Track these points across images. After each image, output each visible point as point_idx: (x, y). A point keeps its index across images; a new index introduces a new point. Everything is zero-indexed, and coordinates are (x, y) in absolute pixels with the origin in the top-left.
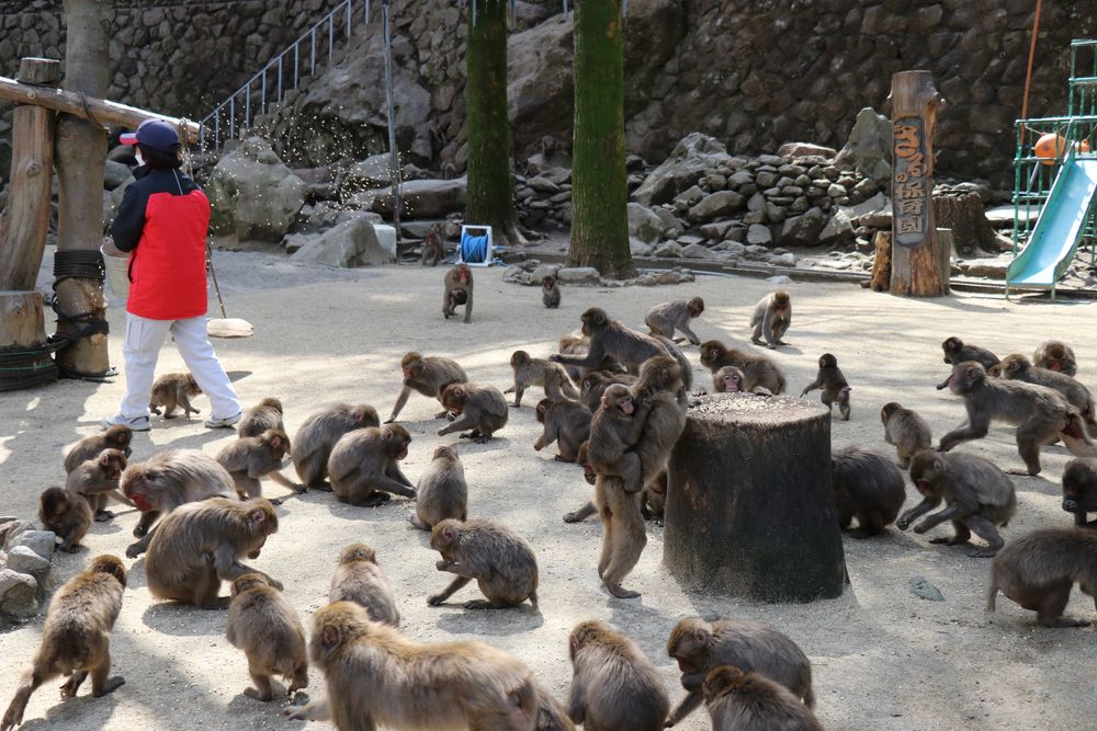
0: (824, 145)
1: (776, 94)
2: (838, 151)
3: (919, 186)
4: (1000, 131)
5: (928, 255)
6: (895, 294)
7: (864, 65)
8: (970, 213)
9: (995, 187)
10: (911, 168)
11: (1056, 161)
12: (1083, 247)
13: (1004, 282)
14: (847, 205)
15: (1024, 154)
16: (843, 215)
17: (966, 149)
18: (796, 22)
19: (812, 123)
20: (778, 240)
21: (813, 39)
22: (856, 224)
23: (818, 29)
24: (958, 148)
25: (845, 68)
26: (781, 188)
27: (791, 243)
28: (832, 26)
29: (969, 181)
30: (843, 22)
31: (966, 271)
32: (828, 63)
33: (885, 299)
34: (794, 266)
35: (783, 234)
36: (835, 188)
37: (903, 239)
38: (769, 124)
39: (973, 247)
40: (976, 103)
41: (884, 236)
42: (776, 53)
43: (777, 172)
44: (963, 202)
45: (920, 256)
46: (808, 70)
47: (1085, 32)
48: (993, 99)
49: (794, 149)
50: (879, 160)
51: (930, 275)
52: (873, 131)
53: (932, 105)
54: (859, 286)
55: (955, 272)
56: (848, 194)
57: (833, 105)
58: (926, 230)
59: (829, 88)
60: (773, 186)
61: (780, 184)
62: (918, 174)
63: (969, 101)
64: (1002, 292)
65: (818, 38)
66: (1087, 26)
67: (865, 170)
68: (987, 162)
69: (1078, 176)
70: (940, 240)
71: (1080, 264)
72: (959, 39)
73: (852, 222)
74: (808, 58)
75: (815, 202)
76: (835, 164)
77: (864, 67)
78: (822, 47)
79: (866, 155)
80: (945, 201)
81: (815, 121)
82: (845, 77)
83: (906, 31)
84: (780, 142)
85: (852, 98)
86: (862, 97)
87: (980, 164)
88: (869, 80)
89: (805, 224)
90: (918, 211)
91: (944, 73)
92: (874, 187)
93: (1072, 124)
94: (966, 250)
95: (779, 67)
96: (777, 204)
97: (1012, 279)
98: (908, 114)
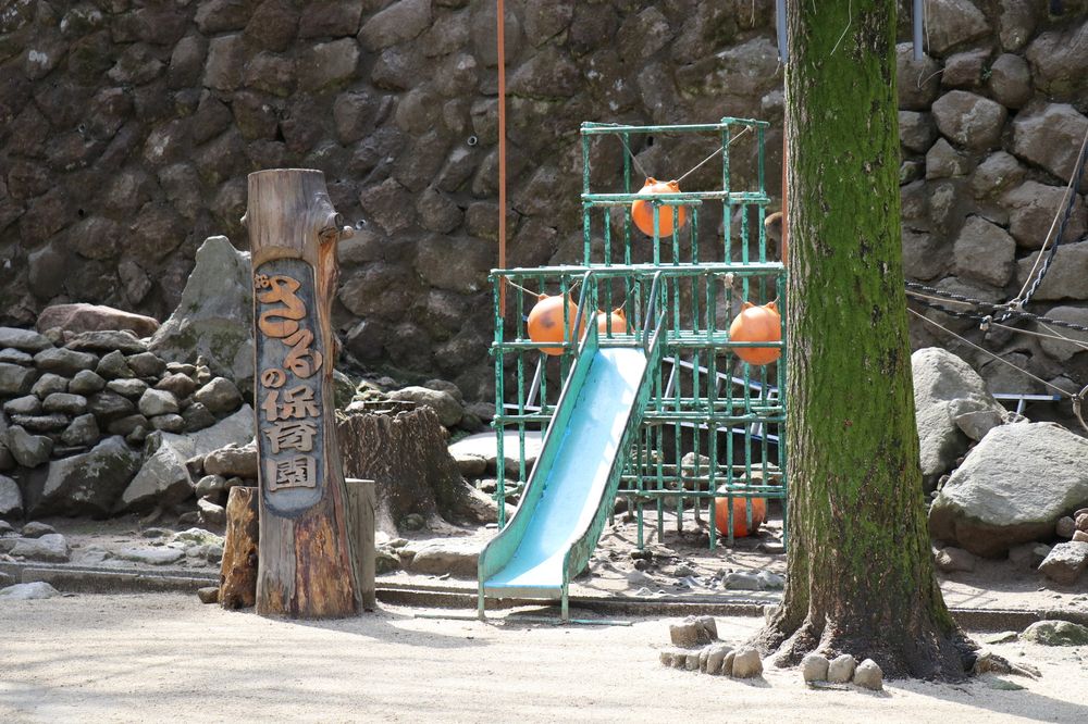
0: (136, 308)
1: (33, 201)
2: (162, 321)
3: (308, 395)
4: (473, 288)
5: (328, 533)
6: (265, 613)
7: (213, 150)
8: (419, 446)
9: (469, 395)
10: (291, 358)
11: (566, 349)
12: (626, 514)
13: (473, 585)
14: (177, 430)
15: (510, 334)
16: (172, 453)
17: (414, 321)
18: (72, 57)
19: (111, 262)
20: (34, 506)
21: (107, 93)
22: (198, 470)
23: (116, 72)
24: (396, 318)
25: (174, 155)
26: (41, 398)
27: (62, 511)
28: (145, 68)
29: (420, 383)
30: (167, 62)
31: (410, 564)
32: (140, 143)
33: (248, 624)
34: (65, 560)
35: (46, 493)
36: (156, 398)
37: (280, 501)
38: (20, 262)
39: (426, 514)
40: (429, 231)
41: (242, 495)
42: (31, 117)
43: (33, 364)
44: (405, 426)
45: (313, 536)
46: (102, 153)
47: (614, 106)
48: (458, 226)
49: (70, 317)
50: (243, 340)
51: (334, 573)
52: (229, 281)
53: (327, 236)
54: (196, 599)
55: (387, 566)
56: (182, 410)
57: (151, 228)
58: (324, 482)
59: (144, 193)
60: (24, 392)
61: (38, 387)
62: (304, 371)
63: (415, 227)
64: (473, 604)
65: (119, 91)
66: (615, 96)
67: (215, 361)
68: (452, 347)
69: (606, 376)
70: (353, 501)
71: (620, 546)
72: (391, 107)
73: (189, 466)
74: (96, 131)
75: (113, 426)
76: (154, 349)
77: (212, 154)
78: (127, 111)
79: (219, 330)
80: (369, 424)
81: (117, 258)
82: (176, 171)
83: (291, 87)
84: (43, 301)
85: (190, 214)
86: (212, 214)
87: (441, 351)
88: (225, 179)
89: (93, 471)
90: (306, 445)
91: (368, 171)
92: (232, 394)
93: (590, 280)
94: (410, 521)
95: (38, 147)
96: (31, 429)
97: (489, 578)
98: (281, 254)
